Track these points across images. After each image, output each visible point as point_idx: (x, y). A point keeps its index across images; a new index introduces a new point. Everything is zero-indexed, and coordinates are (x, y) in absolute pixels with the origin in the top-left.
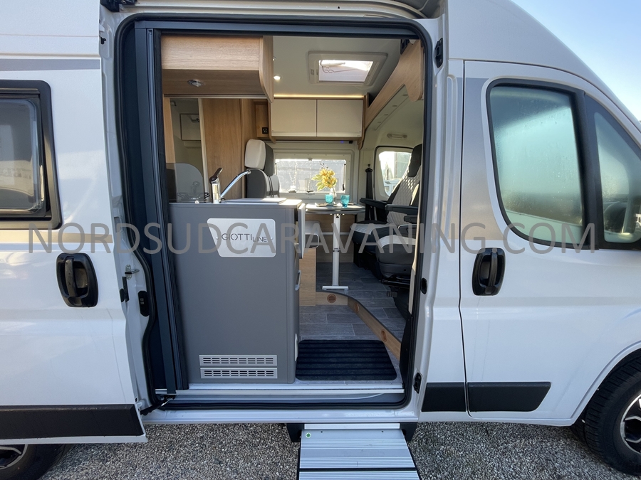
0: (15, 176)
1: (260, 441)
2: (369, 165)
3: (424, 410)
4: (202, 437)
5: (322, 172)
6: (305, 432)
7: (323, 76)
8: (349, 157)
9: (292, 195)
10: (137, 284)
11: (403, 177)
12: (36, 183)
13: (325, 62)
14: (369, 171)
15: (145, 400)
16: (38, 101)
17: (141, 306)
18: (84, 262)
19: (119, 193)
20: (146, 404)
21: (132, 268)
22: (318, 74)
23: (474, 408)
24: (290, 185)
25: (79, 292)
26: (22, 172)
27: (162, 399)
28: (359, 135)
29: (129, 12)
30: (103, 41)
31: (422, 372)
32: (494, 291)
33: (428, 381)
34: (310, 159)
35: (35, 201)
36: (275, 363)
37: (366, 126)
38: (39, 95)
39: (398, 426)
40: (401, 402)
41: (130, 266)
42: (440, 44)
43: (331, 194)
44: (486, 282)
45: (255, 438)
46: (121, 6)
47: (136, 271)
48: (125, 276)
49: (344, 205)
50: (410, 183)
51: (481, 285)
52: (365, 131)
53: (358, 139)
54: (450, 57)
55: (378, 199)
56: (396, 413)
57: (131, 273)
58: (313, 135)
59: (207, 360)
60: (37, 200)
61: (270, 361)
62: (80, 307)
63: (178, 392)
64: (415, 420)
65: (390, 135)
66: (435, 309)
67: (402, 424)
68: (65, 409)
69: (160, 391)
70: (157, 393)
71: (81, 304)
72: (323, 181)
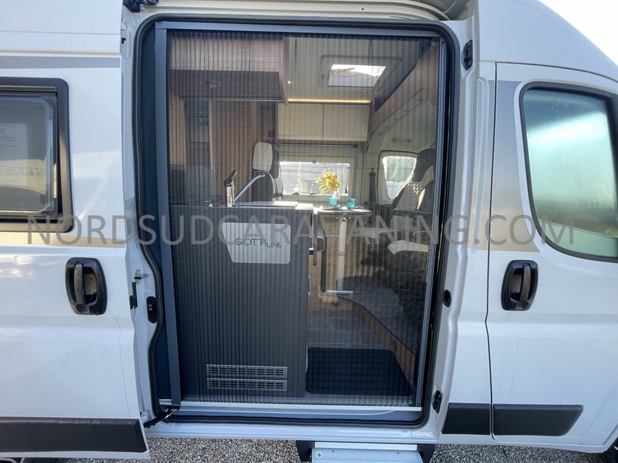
0: (27, 174)
1: (264, 456)
2: (373, 169)
3: (445, 431)
4: (204, 449)
5: (326, 175)
6: (315, 450)
7: (333, 81)
8: (353, 160)
9: (296, 197)
10: (147, 289)
11: (408, 181)
12: (49, 184)
13: (335, 67)
14: (372, 175)
15: (148, 411)
16: (55, 99)
17: (149, 313)
18: (94, 267)
19: (133, 195)
20: (149, 417)
21: (142, 273)
22: (328, 79)
23: (499, 431)
24: (293, 187)
25: (88, 299)
26: (34, 171)
27: (166, 411)
28: (365, 139)
29: (150, 12)
30: (123, 40)
31: (443, 391)
32: (525, 306)
33: (450, 401)
34: (314, 162)
35: (47, 203)
36: (285, 376)
37: (372, 130)
38: (57, 93)
39: (415, 448)
40: (419, 421)
41: (139, 270)
42: (468, 48)
43: (334, 197)
44: (517, 296)
45: (259, 452)
46: (142, 5)
47: (146, 276)
48: (134, 281)
49: (349, 209)
50: (415, 187)
51: (512, 300)
52: (371, 133)
53: (362, 143)
54: (481, 59)
55: (381, 203)
56: (413, 433)
57: (140, 278)
58: (319, 138)
59: (214, 370)
60: (49, 201)
61: (279, 372)
62: (88, 314)
63: (183, 403)
64: (434, 441)
65: (394, 140)
66: (460, 324)
67: (419, 445)
68: (68, 422)
69: (164, 402)
70: (161, 403)
71: (89, 312)
72: (327, 184)
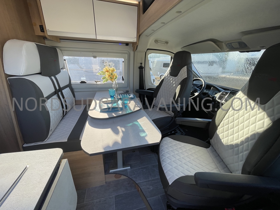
2: (141, 64)
8: (127, 56)
11: (166, 74)
14: (141, 68)
28: (135, 40)
34: (95, 57)
52: (139, 36)
53: (133, 44)
65: (156, 41)
72: (107, 76)
